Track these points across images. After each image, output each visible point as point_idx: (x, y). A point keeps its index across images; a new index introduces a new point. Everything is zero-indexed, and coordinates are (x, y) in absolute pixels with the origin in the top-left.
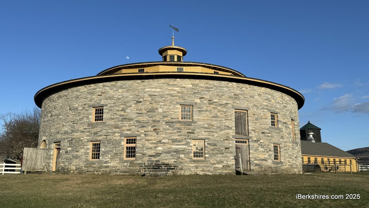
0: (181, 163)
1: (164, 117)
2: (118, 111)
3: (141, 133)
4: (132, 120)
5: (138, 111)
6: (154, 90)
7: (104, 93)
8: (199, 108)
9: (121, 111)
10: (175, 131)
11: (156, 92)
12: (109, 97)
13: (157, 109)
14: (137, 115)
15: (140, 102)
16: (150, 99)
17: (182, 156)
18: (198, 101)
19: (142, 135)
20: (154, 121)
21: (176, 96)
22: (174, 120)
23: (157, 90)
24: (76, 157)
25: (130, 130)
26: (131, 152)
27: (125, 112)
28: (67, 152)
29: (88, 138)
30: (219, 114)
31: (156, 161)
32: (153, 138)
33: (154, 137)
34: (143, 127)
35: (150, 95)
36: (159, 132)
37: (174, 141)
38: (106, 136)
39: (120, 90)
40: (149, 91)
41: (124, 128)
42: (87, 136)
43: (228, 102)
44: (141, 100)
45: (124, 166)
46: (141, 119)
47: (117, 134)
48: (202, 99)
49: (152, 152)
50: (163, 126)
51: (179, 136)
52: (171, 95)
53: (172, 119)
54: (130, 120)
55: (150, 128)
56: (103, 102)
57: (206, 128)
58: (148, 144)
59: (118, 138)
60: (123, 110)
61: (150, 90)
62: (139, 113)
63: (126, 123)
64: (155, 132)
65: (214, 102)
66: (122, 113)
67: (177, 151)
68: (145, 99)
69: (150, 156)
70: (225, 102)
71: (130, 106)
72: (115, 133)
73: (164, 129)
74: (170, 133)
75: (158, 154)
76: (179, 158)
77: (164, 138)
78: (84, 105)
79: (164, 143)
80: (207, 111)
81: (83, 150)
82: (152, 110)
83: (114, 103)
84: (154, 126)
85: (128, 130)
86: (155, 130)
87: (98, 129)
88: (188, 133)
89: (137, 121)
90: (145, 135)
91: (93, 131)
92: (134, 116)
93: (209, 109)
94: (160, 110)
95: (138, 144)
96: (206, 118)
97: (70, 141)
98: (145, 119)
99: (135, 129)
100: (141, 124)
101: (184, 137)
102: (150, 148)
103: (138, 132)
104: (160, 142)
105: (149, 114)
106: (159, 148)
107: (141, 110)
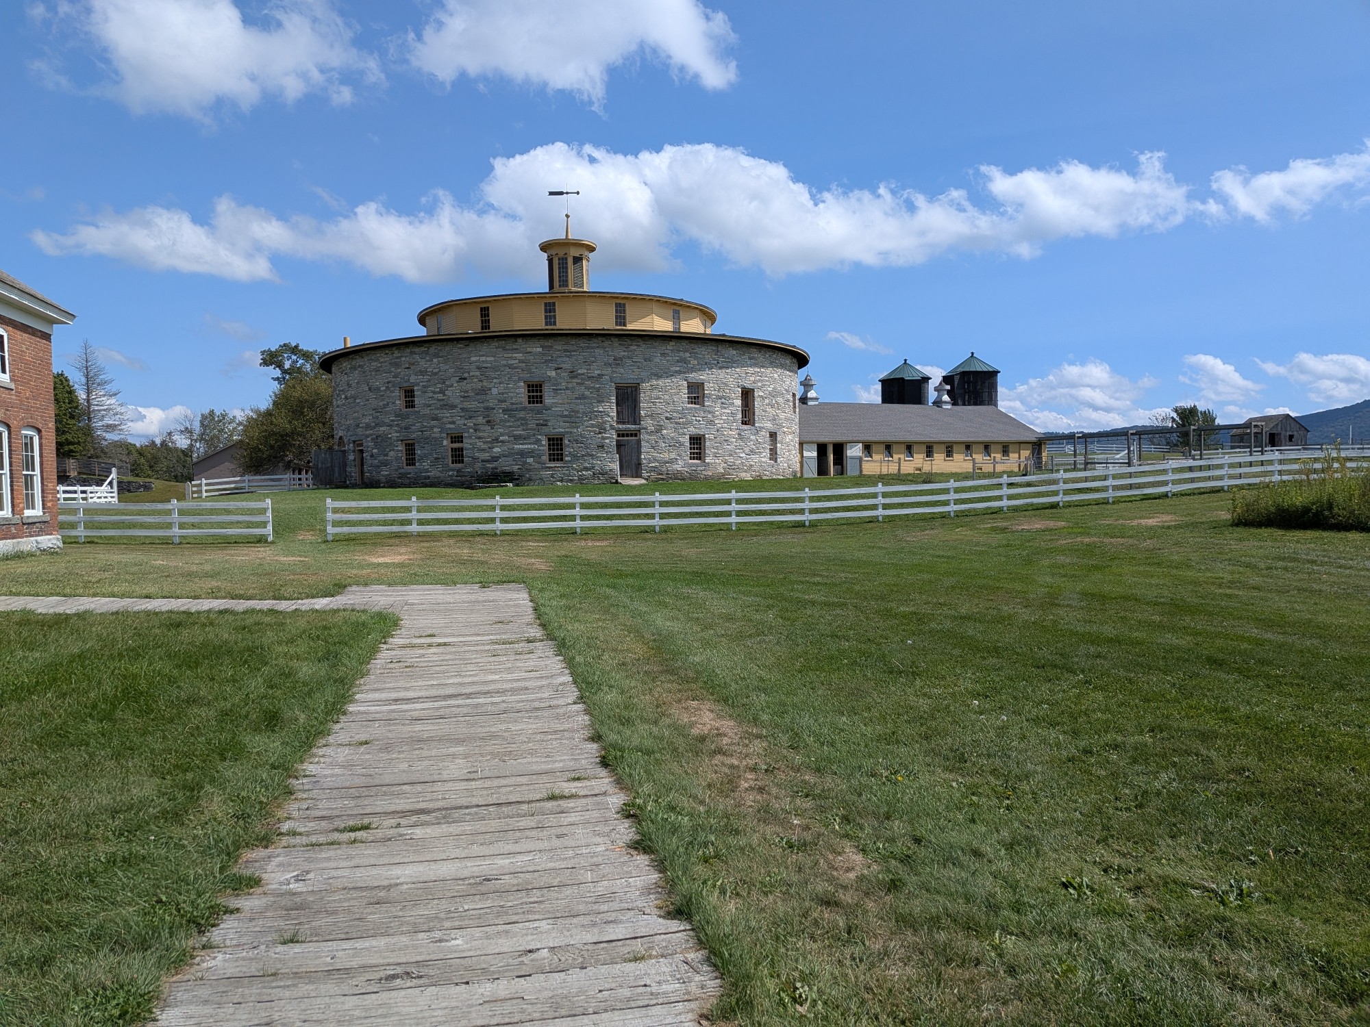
0: (529, 470)
1: (499, 401)
2: (434, 392)
3: (470, 427)
4: (456, 407)
5: (463, 394)
6: (483, 359)
7: (413, 364)
8: (554, 385)
9: (439, 393)
10: (519, 423)
11: (486, 362)
12: (420, 371)
13: (490, 389)
14: (462, 399)
15: (465, 379)
16: (478, 373)
17: (530, 460)
18: (553, 374)
19: (471, 430)
20: (487, 408)
21: (516, 368)
22: (515, 406)
23: (488, 359)
24: (385, 464)
25: (453, 423)
26: (458, 455)
27: (444, 395)
28: (372, 456)
29: (398, 435)
30: (587, 393)
31: (492, 468)
32: (485, 434)
33: (486, 432)
34: (471, 418)
35: (479, 368)
36: (494, 425)
37: (517, 438)
38: (422, 431)
39: (435, 360)
40: (476, 361)
41: (445, 420)
42: (396, 432)
43: (603, 372)
44: (466, 375)
45: (451, 476)
46: (466, 405)
47: (435, 430)
48: (559, 371)
49: (486, 456)
50: (499, 415)
51: (524, 430)
52: (510, 366)
53: (512, 404)
54: (453, 407)
55: (481, 420)
56: (413, 379)
57: (566, 416)
58: (480, 444)
59: (438, 435)
60: (442, 392)
61: (478, 358)
62: (465, 397)
63: (447, 413)
64: (489, 425)
65: (580, 374)
66: (440, 396)
67: (522, 454)
68: (471, 374)
69: (483, 461)
70: (598, 372)
71: (452, 386)
72: (432, 428)
73: (501, 421)
74: (510, 427)
75: (495, 459)
76: (525, 463)
77: (502, 435)
78: (388, 383)
79: (503, 442)
80: (567, 388)
81: (392, 453)
82: (483, 392)
83: (429, 381)
84: (488, 416)
85: (450, 423)
86: (488, 422)
87: (410, 421)
88: (537, 425)
89: (463, 409)
90: (476, 430)
91: (404, 424)
92: (458, 401)
93: (570, 386)
94: (495, 391)
95: (466, 444)
96: (566, 401)
97: (374, 439)
98: (473, 405)
99: (460, 422)
100: (469, 414)
101: (532, 432)
102: (483, 450)
103: (465, 425)
104: (496, 440)
105: (479, 397)
106: (496, 450)
107: (467, 392)
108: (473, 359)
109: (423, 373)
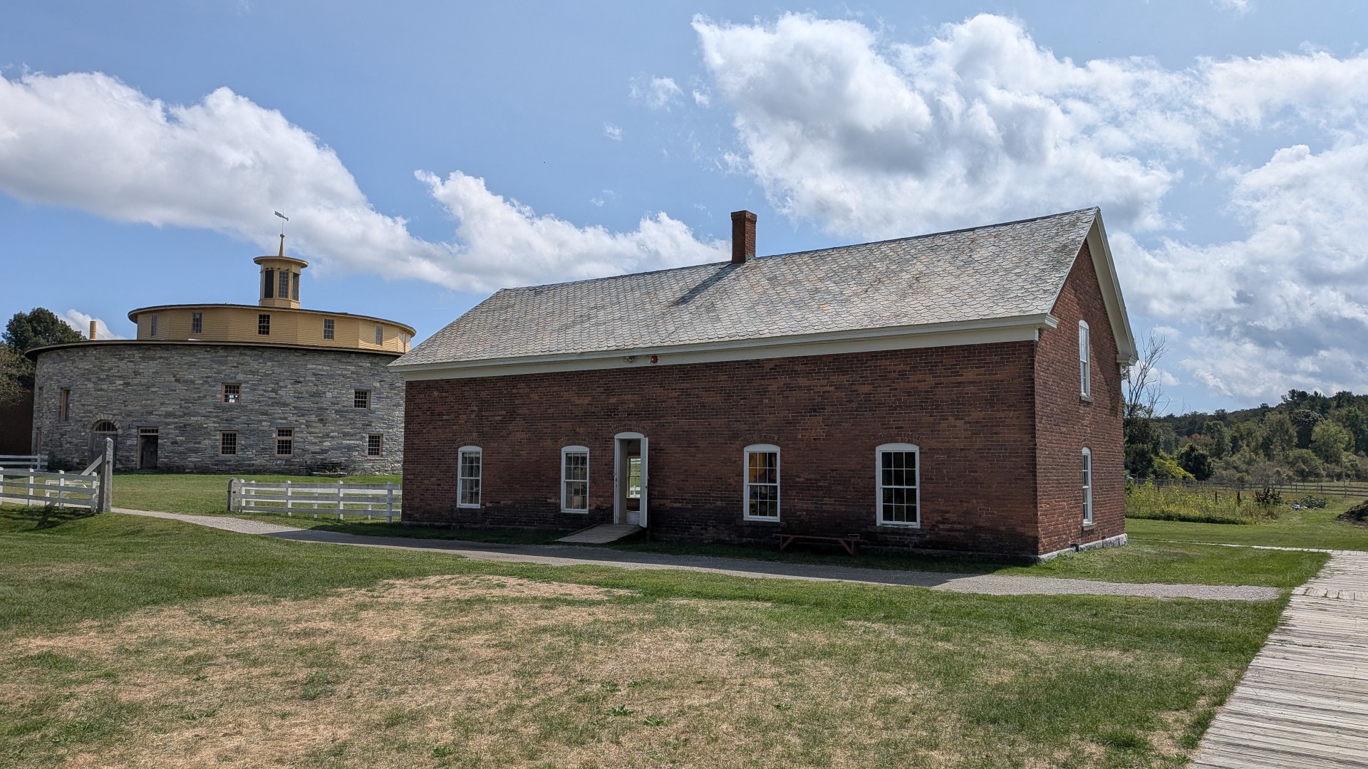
0: (354, 462)
1: (332, 403)
2: (265, 391)
3: (302, 424)
4: (288, 405)
5: (297, 395)
6: (320, 367)
7: (243, 364)
8: (377, 394)
9: (271, 392)
10: (348, 422)
11: (323, 370)
12: (250, 371)
13: (325, 393)
14: (295, 399)
15: (300, 382)
16: (314, 379)
17: (353, 454)
20: (320, 409)
21: (348, 378)
22: (345, 409)
23: (324, 368)
24: (196, 451)
25: (284, 418)
26: (285, 447)
27: (277, 394)
28: (175, 443)
29: (216, 425)
31: (322, 459)
32: (317, 430)
33: (319, 429)
34: (303, 415)
35: (315, 375)
36: (326, 423)
37: (346, 435)
38: (248, 424)
39: (269, 363)
40: (312, 369)
41: (276, 416)
42: (214, 423)
44: (301, 379)
45: (276, 465)
46: (300, 404)
47: (264, 423)
48: (381, 383)
49: (317, 448)
51: (352, 428)
52: (343, 376)
53: (344, 406)
55: (313, 418)
56: (240, 377)
57: (385, 420)
58: (311, 438)
59: (266, 428)
60: (273, 391)
61: (314, 366)
62: (298, 397)
63: (279, 410)
64: (321, 423)
66: (273, 395)
67: (350, 448)
68: (307, 379)
69: (313, 453)
72: (261, 421)
74: (341, 425)
75: (324, 451)
76: (351, 456)
77: (333, 431)
78: (207, 377)
79: (332, 437)
80: (387, 397)
81: (207, 442)
82: (318, 394)
83: (260, 380)
84: (321, 415)
85: (281, 418)
86: (321, 420)
87: (234, 414)
88: (363, 425)
89: (295, 408)
90: (307, 426)
91: (225, 416)
92: (291, 400)
93: (389, 395)
94: (329, 395)
95: (297, 438)
96: (386, 408)
97: (181, 427)
98: (305, 404)
99: (292, 418)
100: (301, 412)
101: (358, 431)
102: (315, 443)
103: (297, 421)
104: (327, 435)
105: (313, 399)
106: (326, 444)
107: (301, 393)
108: (310, 366)
109: (253, 373)
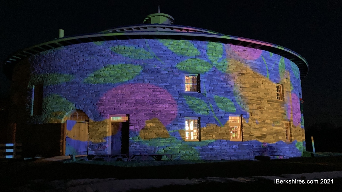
1: (265, 94)
2: (219, 81)
3: (247, 111)
4: (236, 94)
5: (242, 85)
8: (286, 88)
9: (223, 82)
10: (275, 111)
11: (257, 65)
13: (260, 85)
14: (241, 89)
16: (252, 72)
17: (281, 138)
18: (285, 81)
19: (248, 113)
20: (258, 98)
21: (272, 73)
24: (165, 136)
27: (227, 84)
31: (263, 143)
32: (258, 117)
34: (248, 103)
35: (252, 68)
36: (263, 111)
37: (274, 121)
38: (208, 111)
40: (251, 63)
41: (228, 104)
44: (244, 72)
45: (232, 149)
46: (245, 94)
49: (259, 134)
50: (266, 105)
54: (234, 94)
55: (255, 106)
56: (198, 69)
58: (254, 124)
60: (225, 81)
62: (243, 87)
63: (230, 98)
64: (259, 111)
66: (224, 85)
67: (277, 133)
68: (248, 71)
69: (257, 137)
71: (233, 78)
72: (217, 108)
73: (267, 108)
74: (271, 113)
76: (279, 140)
77: (267, 118)
78: (171, 68)
79: (267, 124)
82: (255, 86)
84: (259, 104)
86: (260, 108)
87: (196, 102)
88: (282, 113)
89: (242, 97)
90: (251, 113)
91: (188, 103)
92: (238, 90)
94: (263, 87)
96: (290, 100)
97: (151, 114)
104: (264, 122)
106: (264, 129)
107: (244, 84)
